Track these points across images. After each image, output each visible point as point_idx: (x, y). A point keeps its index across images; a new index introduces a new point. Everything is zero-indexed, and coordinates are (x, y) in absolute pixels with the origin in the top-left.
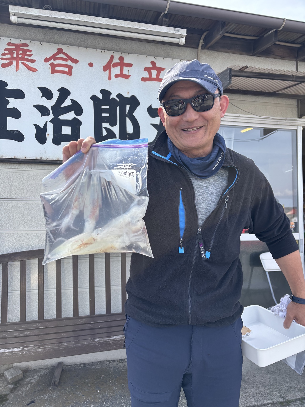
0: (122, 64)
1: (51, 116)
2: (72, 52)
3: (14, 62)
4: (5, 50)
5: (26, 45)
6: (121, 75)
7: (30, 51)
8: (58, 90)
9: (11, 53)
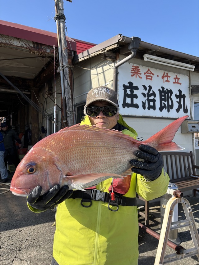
1: (147, 98)
2: (152, 70)
3: (135, 74)
4: (132, 69)
5: (138, 67)
6: (167, 81)
7: (140, 70)
8: (149, 87)
9: (134, 70)
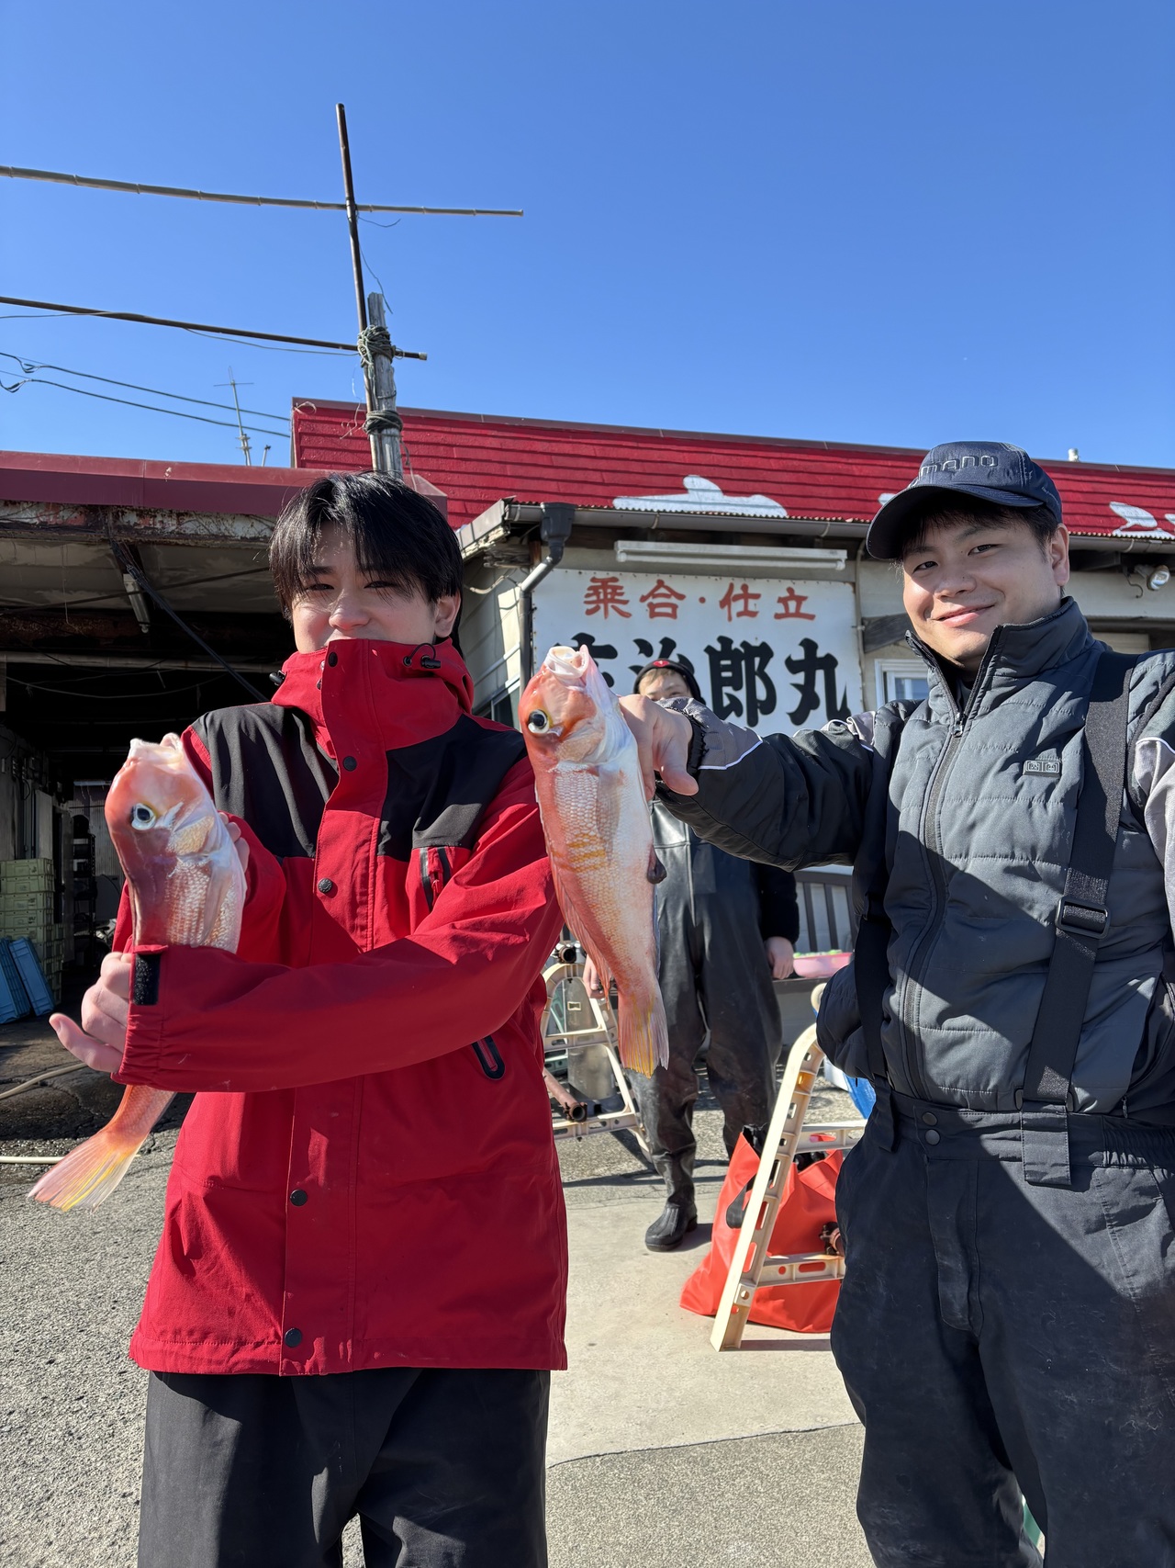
0: (746, 596)
2: (676, 583)
3: (602, 606)
4: (589, 589)
5: (615, 580)
6: (746, 613)
7: (621, 588)
8: (662, 642)
9: (597, 594)
